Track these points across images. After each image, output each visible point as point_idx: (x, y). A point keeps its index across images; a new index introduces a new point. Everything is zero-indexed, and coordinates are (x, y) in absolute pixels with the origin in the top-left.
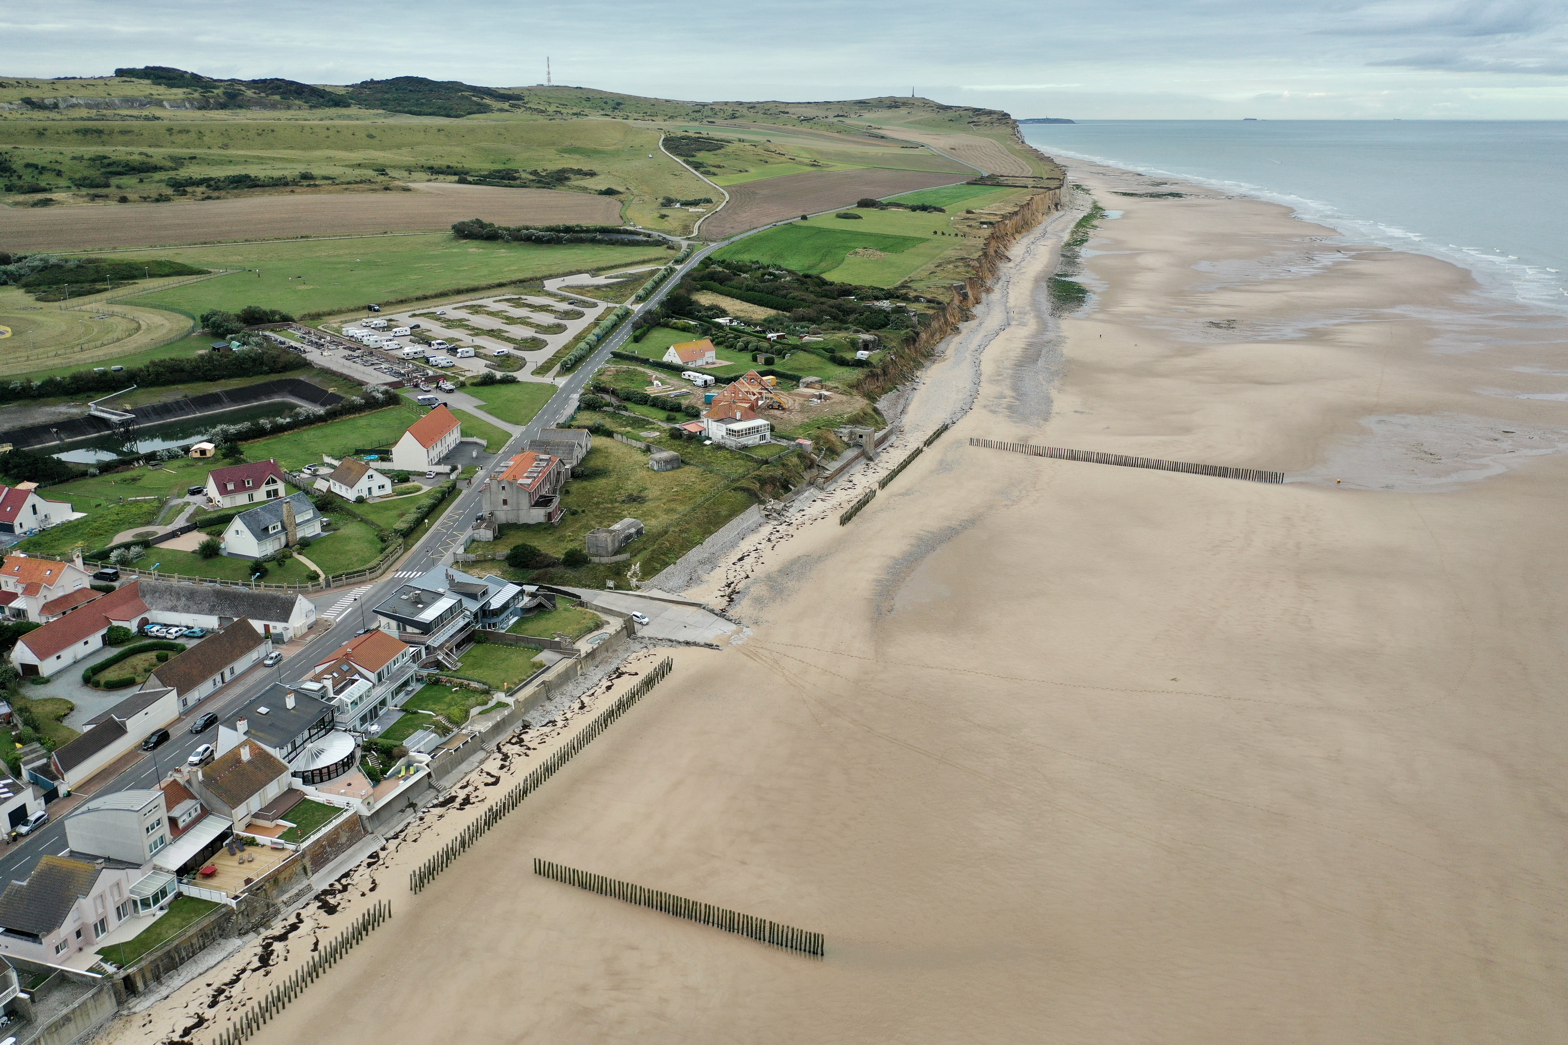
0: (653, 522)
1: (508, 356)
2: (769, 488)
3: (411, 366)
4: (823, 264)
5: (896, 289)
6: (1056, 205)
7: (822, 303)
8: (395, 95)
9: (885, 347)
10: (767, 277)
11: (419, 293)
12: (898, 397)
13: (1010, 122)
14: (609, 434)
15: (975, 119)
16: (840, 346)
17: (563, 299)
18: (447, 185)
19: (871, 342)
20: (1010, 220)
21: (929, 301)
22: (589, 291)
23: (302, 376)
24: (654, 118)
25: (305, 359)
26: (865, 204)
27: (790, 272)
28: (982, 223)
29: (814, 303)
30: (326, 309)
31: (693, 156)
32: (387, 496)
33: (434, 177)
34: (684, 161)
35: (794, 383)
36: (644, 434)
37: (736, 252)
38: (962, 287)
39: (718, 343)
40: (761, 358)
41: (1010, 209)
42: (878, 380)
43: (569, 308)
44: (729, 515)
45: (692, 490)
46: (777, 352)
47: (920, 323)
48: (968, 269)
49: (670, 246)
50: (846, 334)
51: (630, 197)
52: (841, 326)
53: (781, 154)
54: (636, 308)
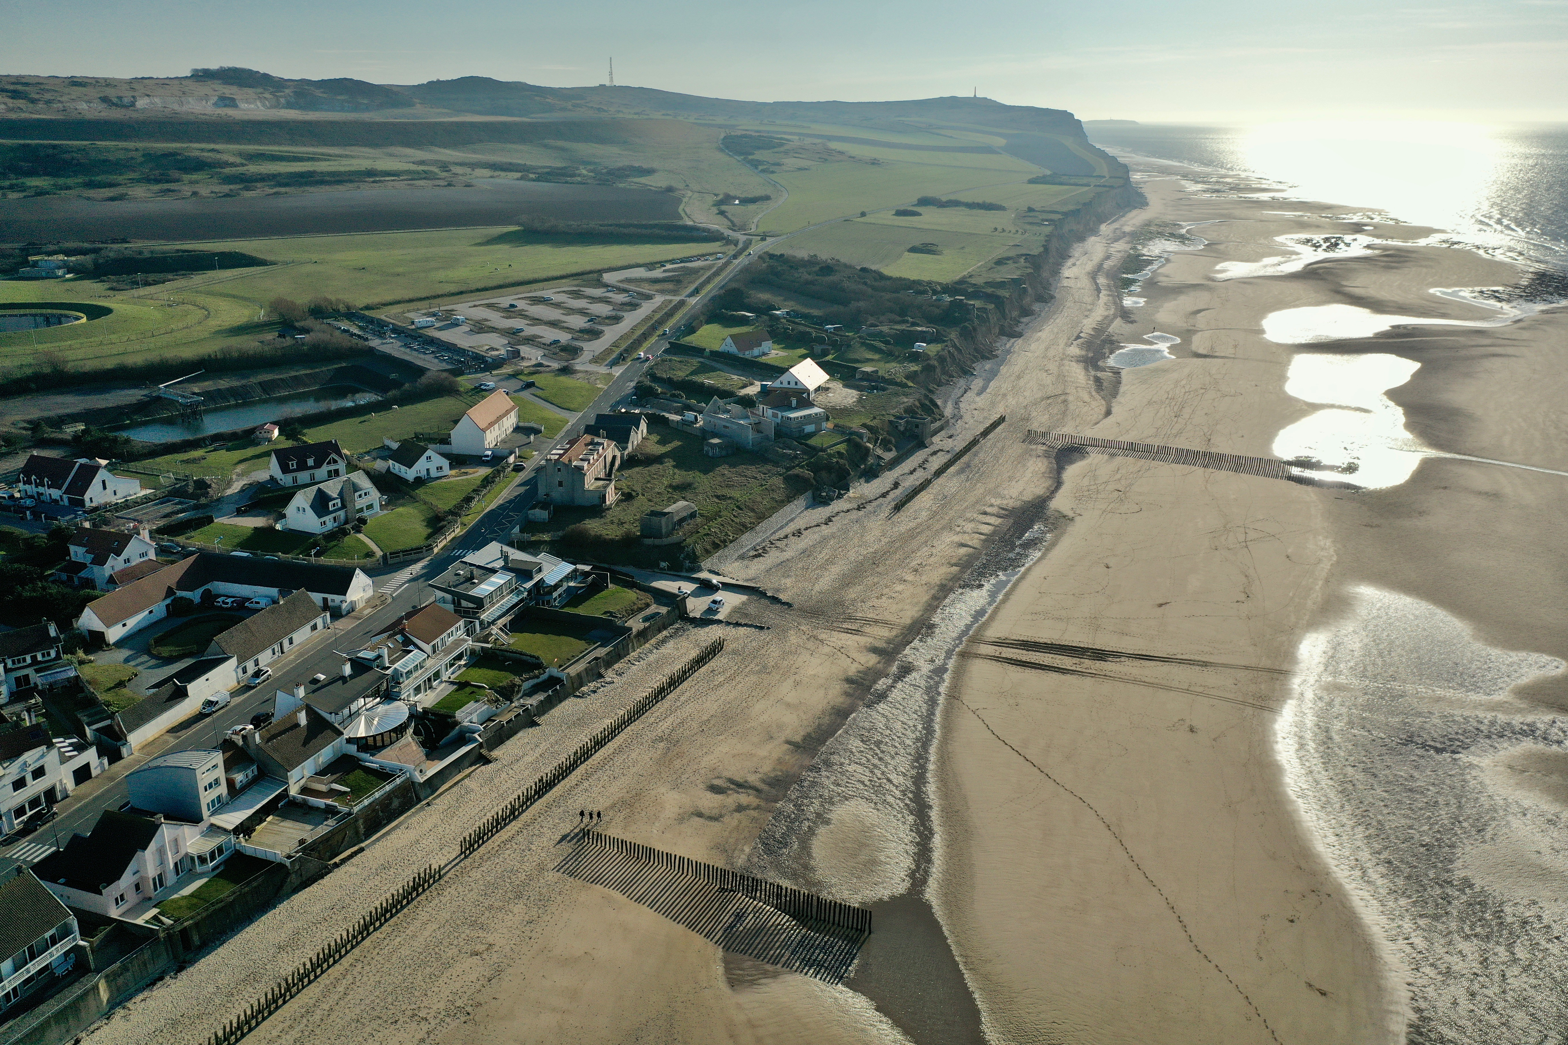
1: (565, 345)
2: (824, 474)
5: (956, 283)
9: (943, 340)
10: (824, 271)
12: (955, 389)
13: (1074, 122)
14: (664, 421)
15: (1037, 116)
17: (621, 291)
19: (930, 334)
20: (1072, 217)
21: (989, 295)
22: (646, 284)
25: (367, 346)
26: (925, 202)
27: (849, 266)
28: (1044, 220)
29: (871, 296)
30: (389, 299)
31: (752, 155)
32: (445, 477)
33: (497, 173)
34: (744, 159)
35: (851, 373)
37: (794, 248)
39: (775, 334)
40: (818, 349)
41: (1072, 207)
42: (934, 371)
43: (627, 300)
44: (782, 501)
45: (746, 476)
46: (834, 344)
47: (978, 317)
48: (1028, 265)
49: (728, 241)
50: (903, 327)
51: (690, 194)
52: (899, 319)
53: (841, 153)
54: (693, 301)
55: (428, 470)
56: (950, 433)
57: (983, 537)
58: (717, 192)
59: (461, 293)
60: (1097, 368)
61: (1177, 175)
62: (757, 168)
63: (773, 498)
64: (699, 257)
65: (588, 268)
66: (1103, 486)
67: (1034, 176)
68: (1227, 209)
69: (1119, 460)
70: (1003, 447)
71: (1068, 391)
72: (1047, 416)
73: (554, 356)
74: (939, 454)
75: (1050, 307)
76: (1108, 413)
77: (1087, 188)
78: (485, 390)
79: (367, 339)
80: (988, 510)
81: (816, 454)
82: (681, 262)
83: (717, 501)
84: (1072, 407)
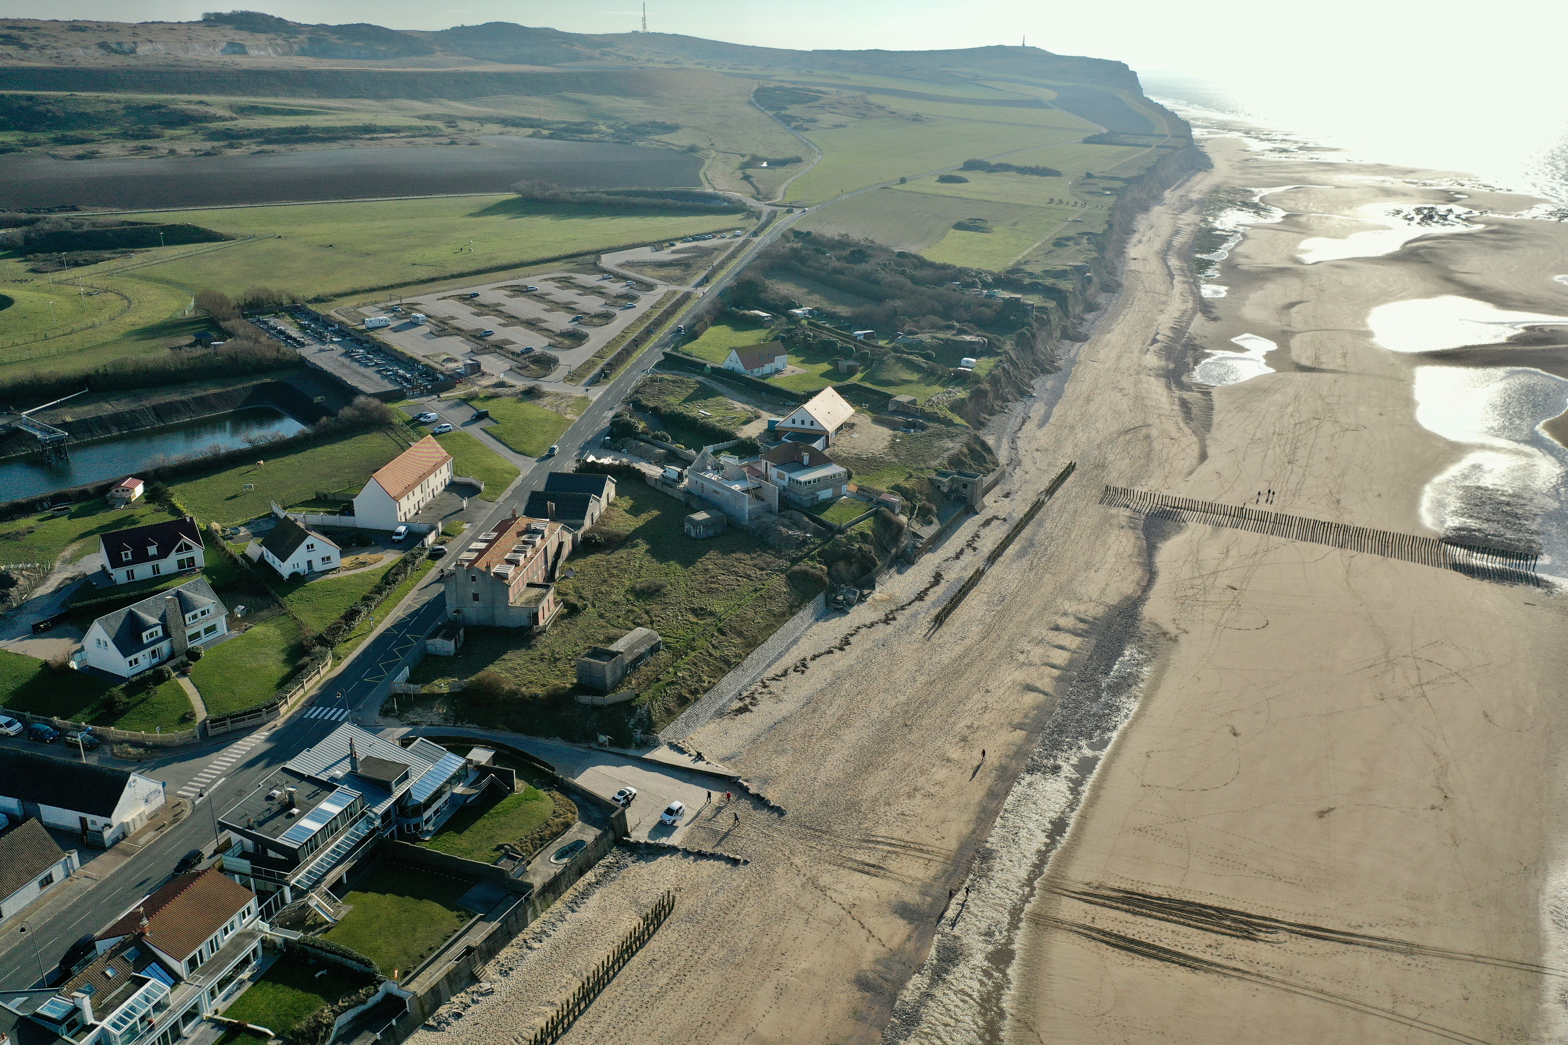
1: (540, 355)
2: (840, 568)
3: (420, 367)
5: (1008, 272)
7: (920, 293)
9: (996, 352)
11: (456, 269)
13: (1128, 73)
14: (640, 477)
15: (1090, 70)
17: (619, 279)
19: (980, 346)
20: (1136, 185)
21: (1048, 289)
22: (650, 269)
25: (298, 357)
26: (972, 165)
27: (884, 250)
28: (1105, 189)
29: (911, 291)
31: (784, 110)
32: (334, 571)
33: (508, 129)
34: (775, 115)
35: (882, 402)
37: (824, 222)
40: (843, 366)
41: (1135, 173)
42: (986, 398)
43: (624, 291)
44: (783, 614)
45: (736, 573)
46: (863, 358)
47: (1037, 319)
48: (1092, 247)
49: (751, 214)
50: (948, 335)
51: (714, 154)
52: (943, 323)
53: (881, 108)
54: (700, 292)
55: (309, 562)
56: (1007, 488)
57: (1056, 672)
58: (744, 152)
59: (433, 280)
60: (1182, 386)
61: (1239, 131)
62: (789, 125)
63: (769, 611)
64: (714, 234)
65: (587, 247)
66: (1211, 580)
67: (1090, 135)
68: (1300, 172)
69: (1227, 532)
70: (1075, 512)
71: (1149, 421)
72: (1127, 461)
73: (523, 372)
74: (995, 523)
75: (1117, 299)
76: (1203, 457)
77: (1148, 150)
78: (425, 423)
79: (303, 345)
80: (1062, 622)
81: (832, 537)
82: (695, 239)
83: (693, 619)
84: (1157, 446)
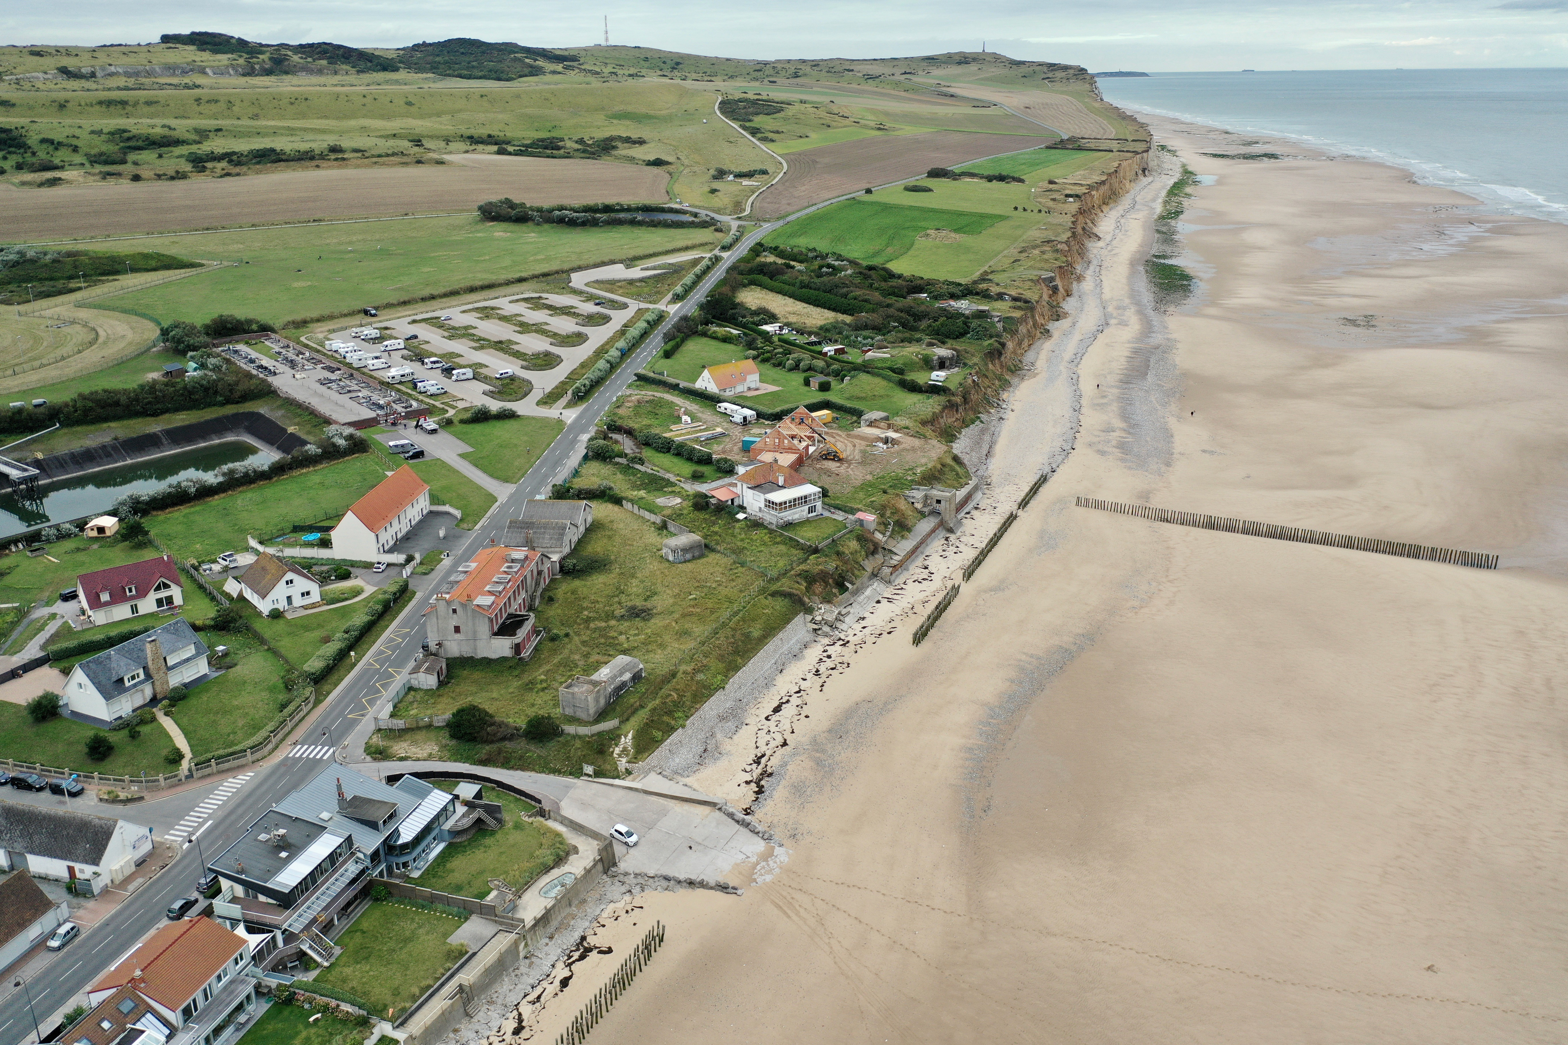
0: (659, 656)
1: (512, 378)
2: (818, 588)
3: (393, 394)
4: (890, 250)
5: (975, 282)
6: (1144, 170)
7: (888, 306)
8: (447, 58)
9: (965, 364)
10: (824, 269)
11: (426, 292)
12: (983, 432)
13: (1088, 77)
14: (617, 501)
15: (1050, 75)
16: (911, 366)
17: (590, 298)
18: (486, 156)
19: (949, 359)
20: (1097, 190)
21: (1015, 299)
22: (621, 287)
23: (263, 408)
24: (713, 79)
25: (270, 385)
26: (936, 173)
27: (853, 263)
28: (1068, 196)
29: (879, 304)
30: (315, 314)
31: (750, 121)
32: (313, 606)
33: (474, 147)
34: (741, 126)
35: (855, 418)
36: (661, 501)
37: (792, 235)
38: (1052, 279)
39: (763, 358)
40: (815, 383)
41: (1097, 178)
42: (957, 411)
43: (597, 310)
44: (763, 636)
48: (1057, 255)
49: (720, 229)
52: (913, 336)
53: (845, 117)
54: (672, 310)
55: (289, 598)
58: (711, 165)
59: (403, 303)
62: (755, 136)
64: (688, 248)
65: (555, 266)
73: (496, 394)
79: (275, 374)
81: (809, 557)
